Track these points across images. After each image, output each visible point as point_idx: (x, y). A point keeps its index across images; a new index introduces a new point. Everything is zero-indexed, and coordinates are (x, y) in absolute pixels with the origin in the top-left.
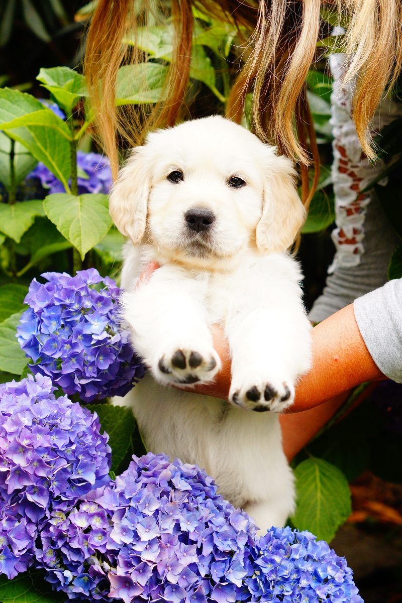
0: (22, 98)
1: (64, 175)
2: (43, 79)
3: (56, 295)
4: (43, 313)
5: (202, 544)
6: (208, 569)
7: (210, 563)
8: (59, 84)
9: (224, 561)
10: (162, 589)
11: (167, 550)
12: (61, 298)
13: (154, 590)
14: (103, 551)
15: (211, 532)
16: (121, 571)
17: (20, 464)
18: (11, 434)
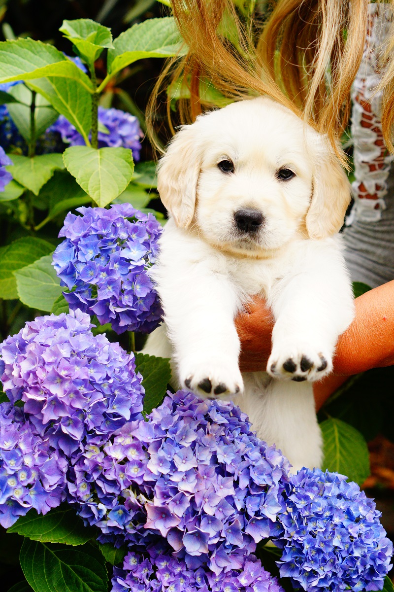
0: (44, 49)
1: (85, 129)
2: (66, 30)
3: (93, 225)
4: (79, 242)
5: (238, 477)
6: (242, 502)
7: (246, 497)
8: (81, 35)
9: (259, 496)
10: (198, 521)
11: (203, 482)
12: (97, 228)
13: (190, 522)
14: (140, 482)
15: (247, 465)
16: (157, 502)
17: (56, 394)
18: (50, 364)
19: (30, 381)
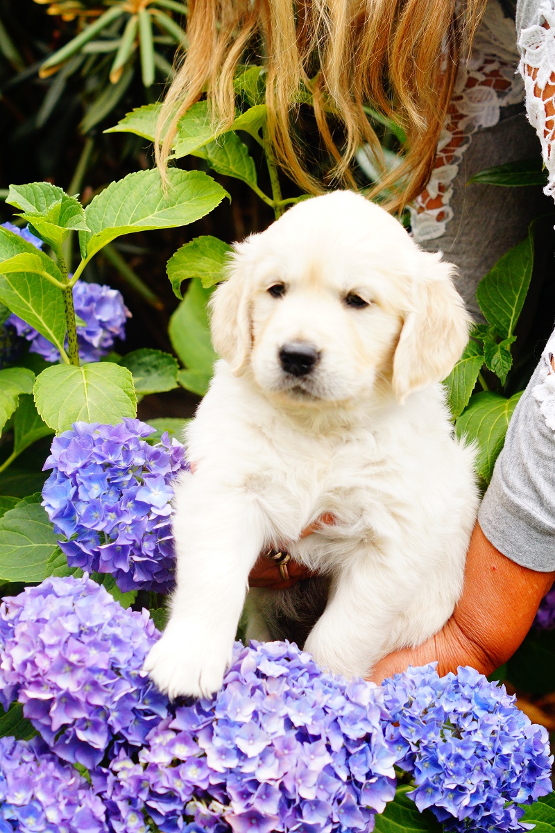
3: (95, 450)
5: (328, 739)
6: (345, 768)
7: (347, 759)
9: (362, 752)
10: (298, 811)
11: (286, 759)
12: (102, 454)
13: (288, 817)
14: (204, 786)
15: (334, 718)
16: (238, 807)
17: (68, 689)
18: (52, 646)
19: (29, 674)
